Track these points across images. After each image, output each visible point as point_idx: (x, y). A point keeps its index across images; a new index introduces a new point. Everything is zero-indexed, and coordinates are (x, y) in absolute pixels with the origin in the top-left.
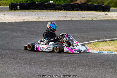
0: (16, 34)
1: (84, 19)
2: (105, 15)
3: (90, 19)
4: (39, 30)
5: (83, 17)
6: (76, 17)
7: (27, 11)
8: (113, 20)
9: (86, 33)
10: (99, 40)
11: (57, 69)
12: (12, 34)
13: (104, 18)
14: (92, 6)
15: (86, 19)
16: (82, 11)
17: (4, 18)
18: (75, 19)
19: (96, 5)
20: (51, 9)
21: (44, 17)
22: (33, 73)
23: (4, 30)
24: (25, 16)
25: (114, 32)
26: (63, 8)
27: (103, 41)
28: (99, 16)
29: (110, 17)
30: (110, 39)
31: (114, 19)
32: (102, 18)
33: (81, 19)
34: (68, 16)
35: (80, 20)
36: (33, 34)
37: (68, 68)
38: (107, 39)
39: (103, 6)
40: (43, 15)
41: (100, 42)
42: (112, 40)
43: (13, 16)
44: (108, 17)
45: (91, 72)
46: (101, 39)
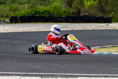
0: (16, 42)
1: (85, 29)
2: (106, 26)
3: (91, 29)
4: (39, 38)
5: (84, 28)
6: (77, 28)
7: (27, 23)
8: (115, 30)
9: (86, 41)
10: (100, 47)
11: (54, 64)
12: (11, 42)
13: (105, 29)
14: (94, 18)
15: (87, 29)
16: (83, 23)
17: (4, 29)
18: (77, 30)
19: (97, 17)
20: (52, 21)
21: (44, 28)
22: (30, 68)
23: (4, 38)
24: (26, 27)
25: (116, 40)
26: (64, 20)
27: (103, 48)
28: (100, 26)
29: (112, 27)
30: (111, 46)
31: (116, 28)
32: (104, 29)
33: (83, 29)
34: (69, 27)
35: (81, 30)
36: (33, 42)
37: (66, 64)
38: (108, 46)
39: (105, 18)
40: (44, 27)
41: (100, 48)
42: (113, 47)
43: (13, 28)
44: (109, 27)
45: (89, 66)
46: (102, 45)
